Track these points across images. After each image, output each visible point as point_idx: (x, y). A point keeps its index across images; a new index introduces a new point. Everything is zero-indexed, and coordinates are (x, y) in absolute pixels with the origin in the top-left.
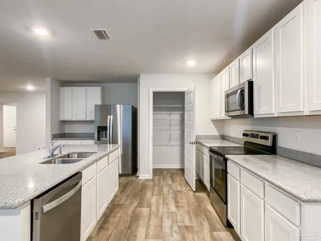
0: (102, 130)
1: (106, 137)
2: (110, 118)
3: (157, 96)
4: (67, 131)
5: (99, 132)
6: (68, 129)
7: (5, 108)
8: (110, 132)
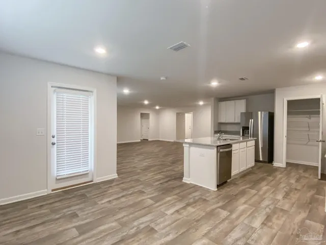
0: (245, 129)
1: (248, 133)
2: (252, 121)
3: (291, 104)
4: (222, 130)
5: (243, 130)
6: (223, 128)
7: (186, 115)
8: (251, 130)
